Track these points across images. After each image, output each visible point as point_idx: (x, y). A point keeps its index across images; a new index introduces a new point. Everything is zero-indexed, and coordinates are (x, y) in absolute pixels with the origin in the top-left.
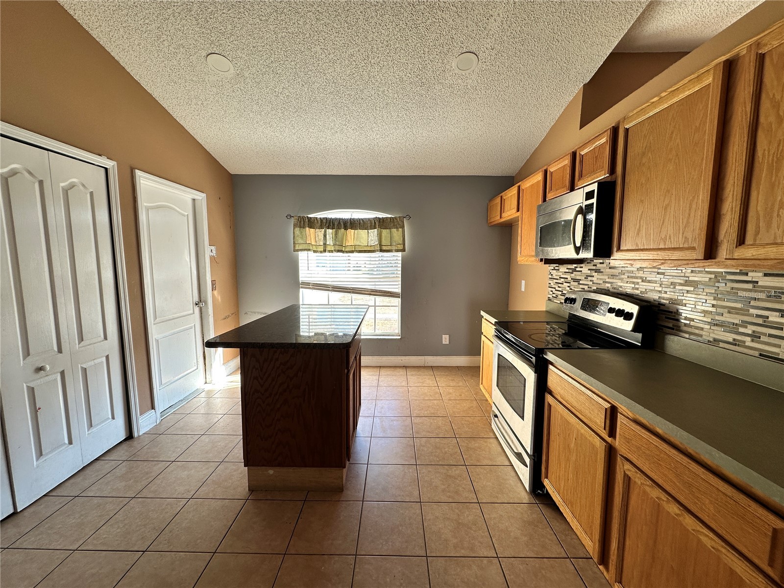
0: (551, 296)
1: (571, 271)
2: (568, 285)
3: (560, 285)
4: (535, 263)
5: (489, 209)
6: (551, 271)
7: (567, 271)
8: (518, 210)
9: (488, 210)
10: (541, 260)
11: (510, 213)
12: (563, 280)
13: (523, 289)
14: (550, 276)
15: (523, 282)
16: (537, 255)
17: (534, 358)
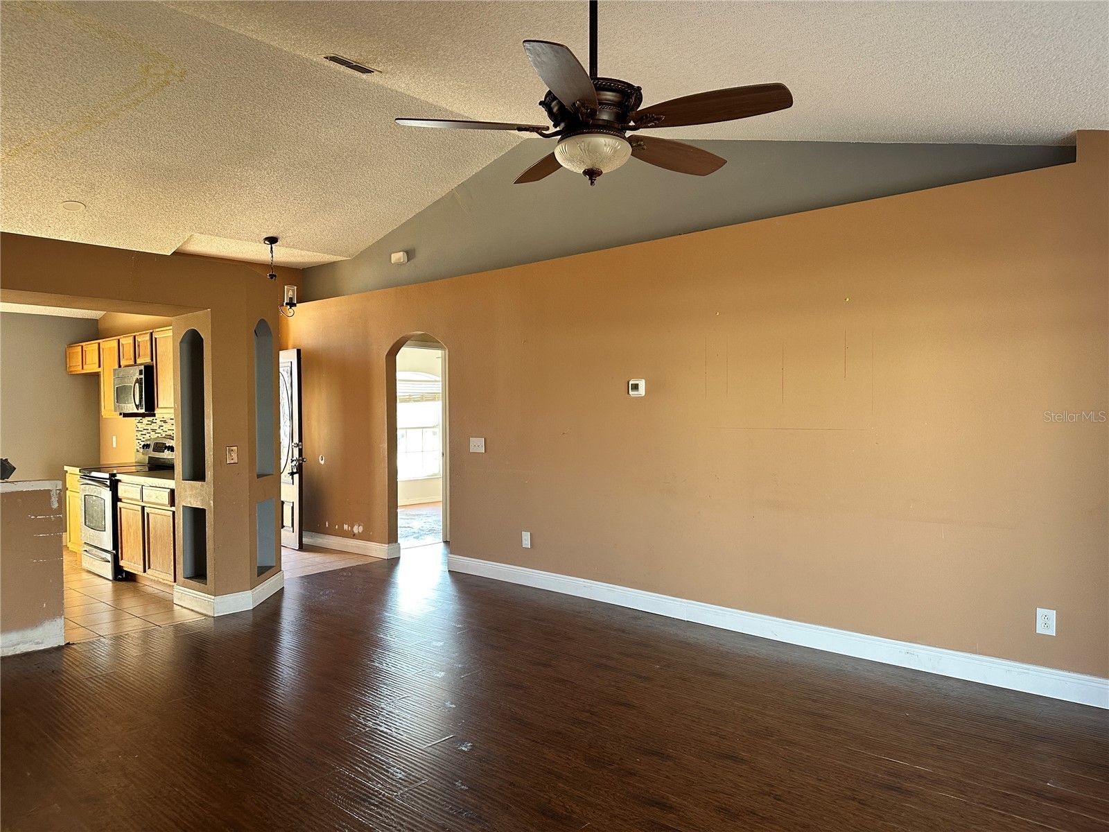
0: (138, 448)
1: (150, 423)
2: (149, 435)
3: (144, 436)
4: (116, 417)
5: (68, 356)
6: (137, 424)
7: (148, 423)
8: (100, 367)
9: (66, 358)
10: (121, 414)
11: (91, 367)
12: (145, 431)
13: (114, 445)
14: (137, 429)
15: (114, 438)
16: (115, 411)
17: (108, 481)
